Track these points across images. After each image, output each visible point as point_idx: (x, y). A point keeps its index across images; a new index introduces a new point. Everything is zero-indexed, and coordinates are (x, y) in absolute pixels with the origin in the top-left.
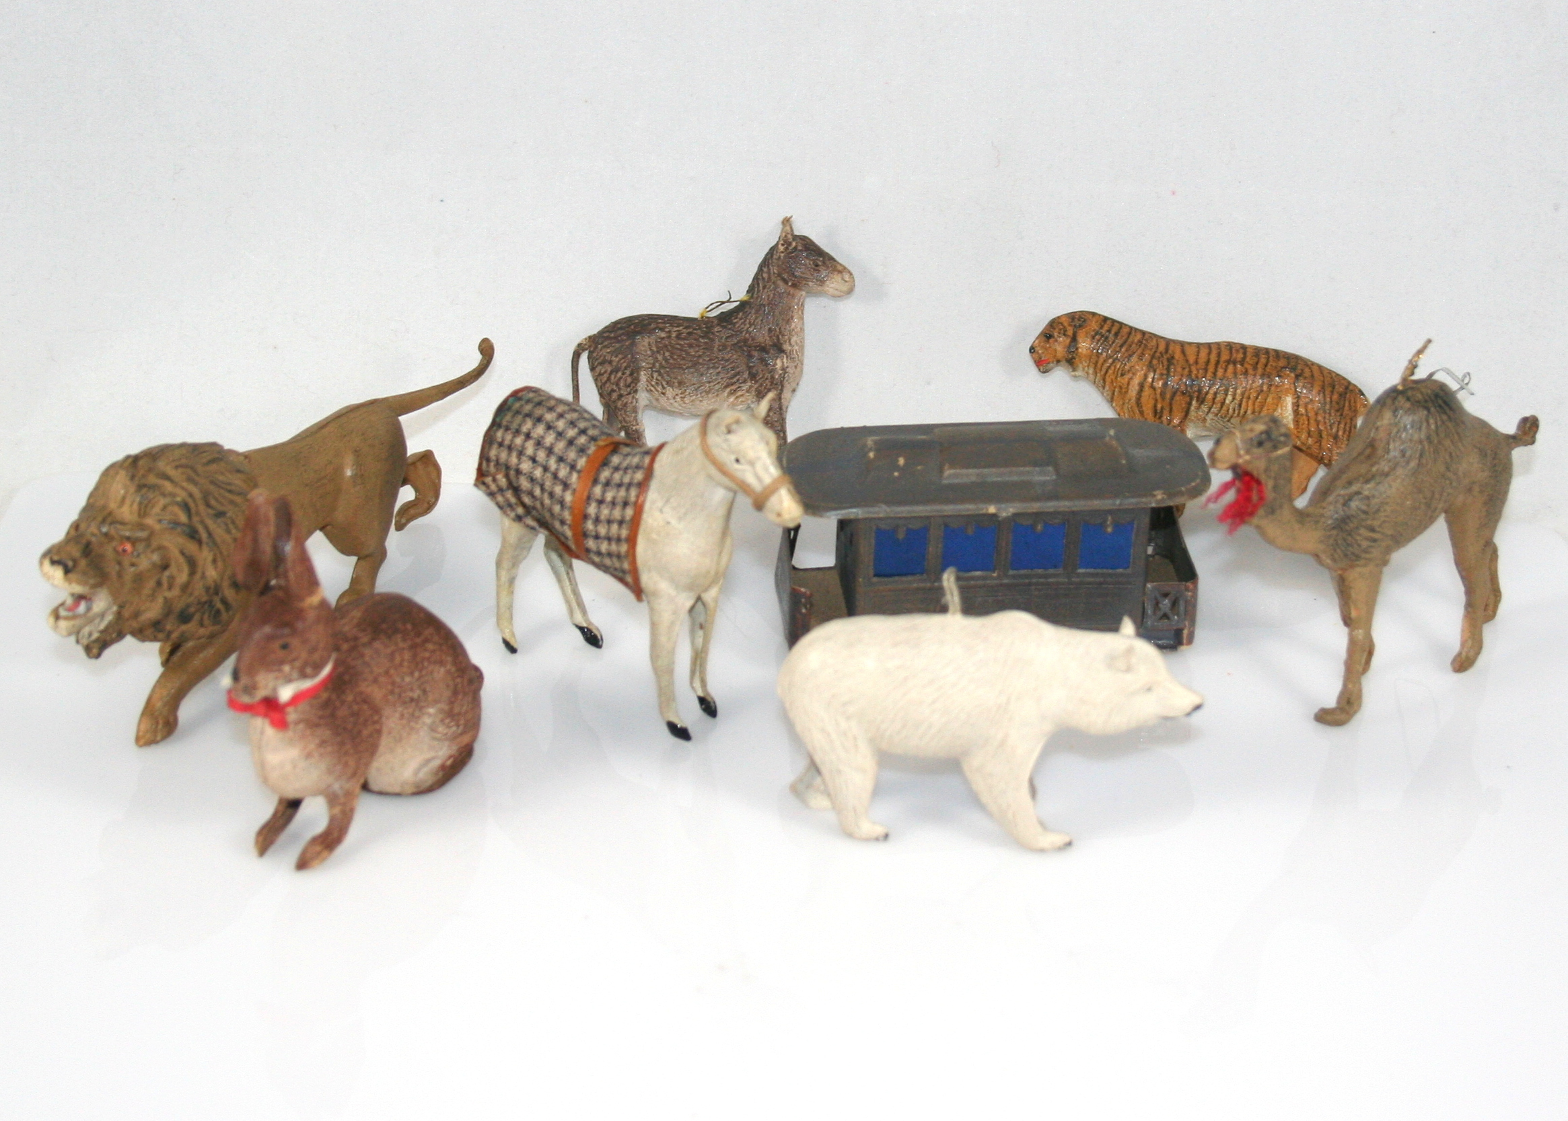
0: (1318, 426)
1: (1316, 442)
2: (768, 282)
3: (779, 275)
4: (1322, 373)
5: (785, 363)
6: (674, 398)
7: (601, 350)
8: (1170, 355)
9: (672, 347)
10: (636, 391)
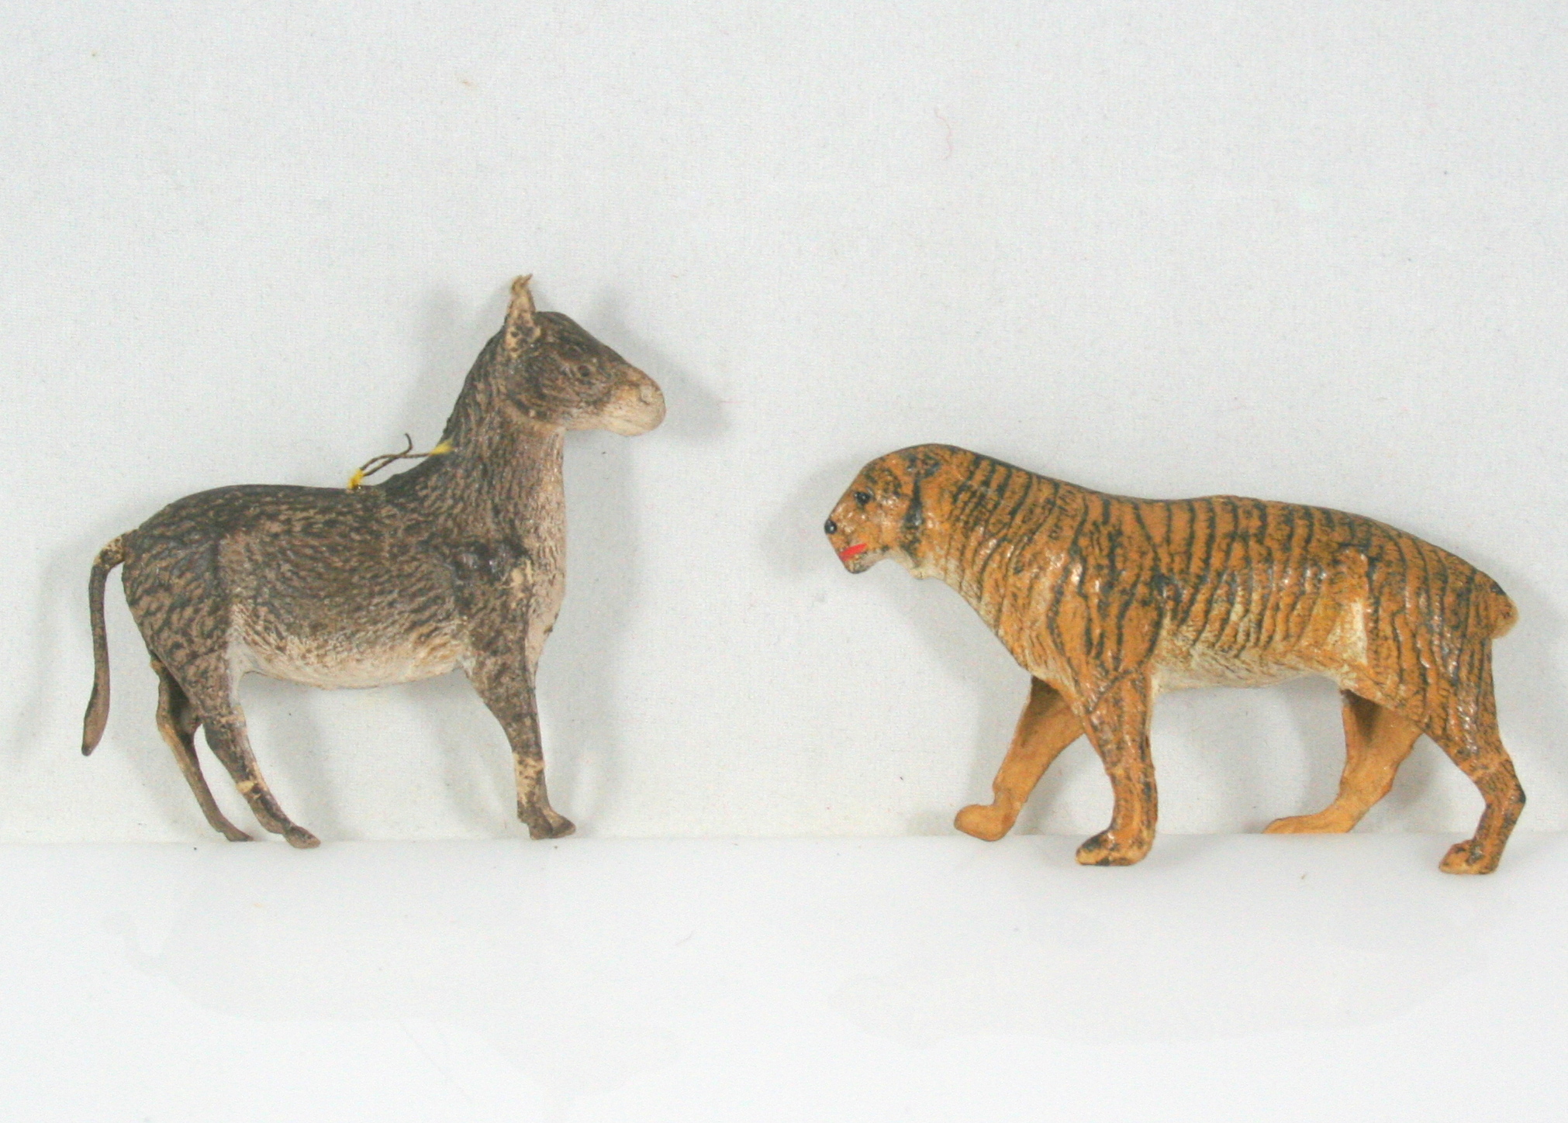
0: (1418, 658)
1: (1417, 692)
2: (487, 411)
3: (510, 396)
4: (1420, 553)
5: (530, 578)
6: (304, 657)
7: (147, 565)
8: (1114, 526)
9: (296, 553)
10: (224, 646)
